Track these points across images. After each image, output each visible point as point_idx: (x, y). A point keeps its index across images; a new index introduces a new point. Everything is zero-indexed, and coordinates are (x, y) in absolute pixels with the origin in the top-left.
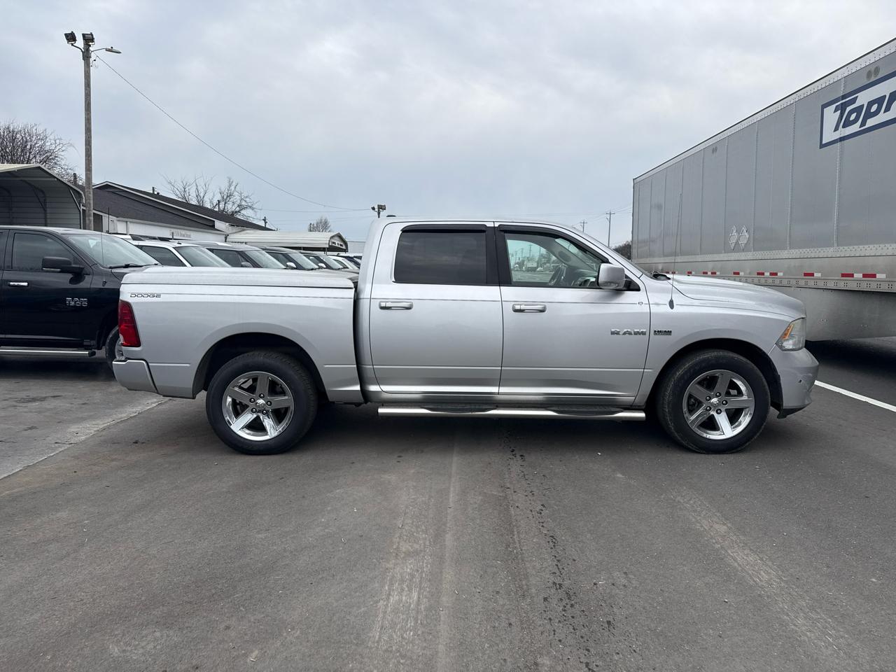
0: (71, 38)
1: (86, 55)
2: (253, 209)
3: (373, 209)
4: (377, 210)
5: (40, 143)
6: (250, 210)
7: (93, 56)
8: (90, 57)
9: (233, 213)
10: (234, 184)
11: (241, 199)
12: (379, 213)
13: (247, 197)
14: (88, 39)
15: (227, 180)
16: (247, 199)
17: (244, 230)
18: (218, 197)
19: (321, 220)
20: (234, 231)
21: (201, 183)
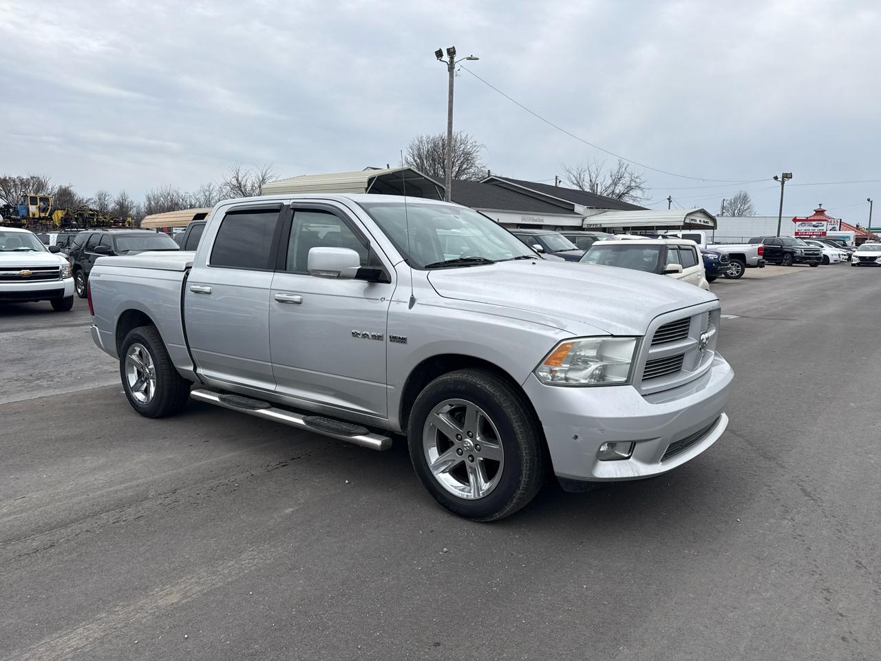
0: (439, 54)
1: (451, 68)
2: (642, 189)
3: (776, 178)
4: (780, 179)
5: (463, 147)
6: (641, 192)
7: (457, 67)
8: (454, 68)
9: (620, 196)
10: (625, 166)
11: (632, 180)
12: (783, 183)
13: (637, 178)
14: (452, 52)
15: (617, 162)
16: (638, 180)
17: (605, 212)
18: (609, 182)
19: (740, 194)
20: (594, 213)
21: (593, 169)
